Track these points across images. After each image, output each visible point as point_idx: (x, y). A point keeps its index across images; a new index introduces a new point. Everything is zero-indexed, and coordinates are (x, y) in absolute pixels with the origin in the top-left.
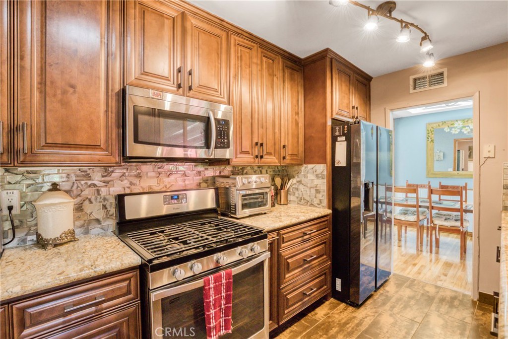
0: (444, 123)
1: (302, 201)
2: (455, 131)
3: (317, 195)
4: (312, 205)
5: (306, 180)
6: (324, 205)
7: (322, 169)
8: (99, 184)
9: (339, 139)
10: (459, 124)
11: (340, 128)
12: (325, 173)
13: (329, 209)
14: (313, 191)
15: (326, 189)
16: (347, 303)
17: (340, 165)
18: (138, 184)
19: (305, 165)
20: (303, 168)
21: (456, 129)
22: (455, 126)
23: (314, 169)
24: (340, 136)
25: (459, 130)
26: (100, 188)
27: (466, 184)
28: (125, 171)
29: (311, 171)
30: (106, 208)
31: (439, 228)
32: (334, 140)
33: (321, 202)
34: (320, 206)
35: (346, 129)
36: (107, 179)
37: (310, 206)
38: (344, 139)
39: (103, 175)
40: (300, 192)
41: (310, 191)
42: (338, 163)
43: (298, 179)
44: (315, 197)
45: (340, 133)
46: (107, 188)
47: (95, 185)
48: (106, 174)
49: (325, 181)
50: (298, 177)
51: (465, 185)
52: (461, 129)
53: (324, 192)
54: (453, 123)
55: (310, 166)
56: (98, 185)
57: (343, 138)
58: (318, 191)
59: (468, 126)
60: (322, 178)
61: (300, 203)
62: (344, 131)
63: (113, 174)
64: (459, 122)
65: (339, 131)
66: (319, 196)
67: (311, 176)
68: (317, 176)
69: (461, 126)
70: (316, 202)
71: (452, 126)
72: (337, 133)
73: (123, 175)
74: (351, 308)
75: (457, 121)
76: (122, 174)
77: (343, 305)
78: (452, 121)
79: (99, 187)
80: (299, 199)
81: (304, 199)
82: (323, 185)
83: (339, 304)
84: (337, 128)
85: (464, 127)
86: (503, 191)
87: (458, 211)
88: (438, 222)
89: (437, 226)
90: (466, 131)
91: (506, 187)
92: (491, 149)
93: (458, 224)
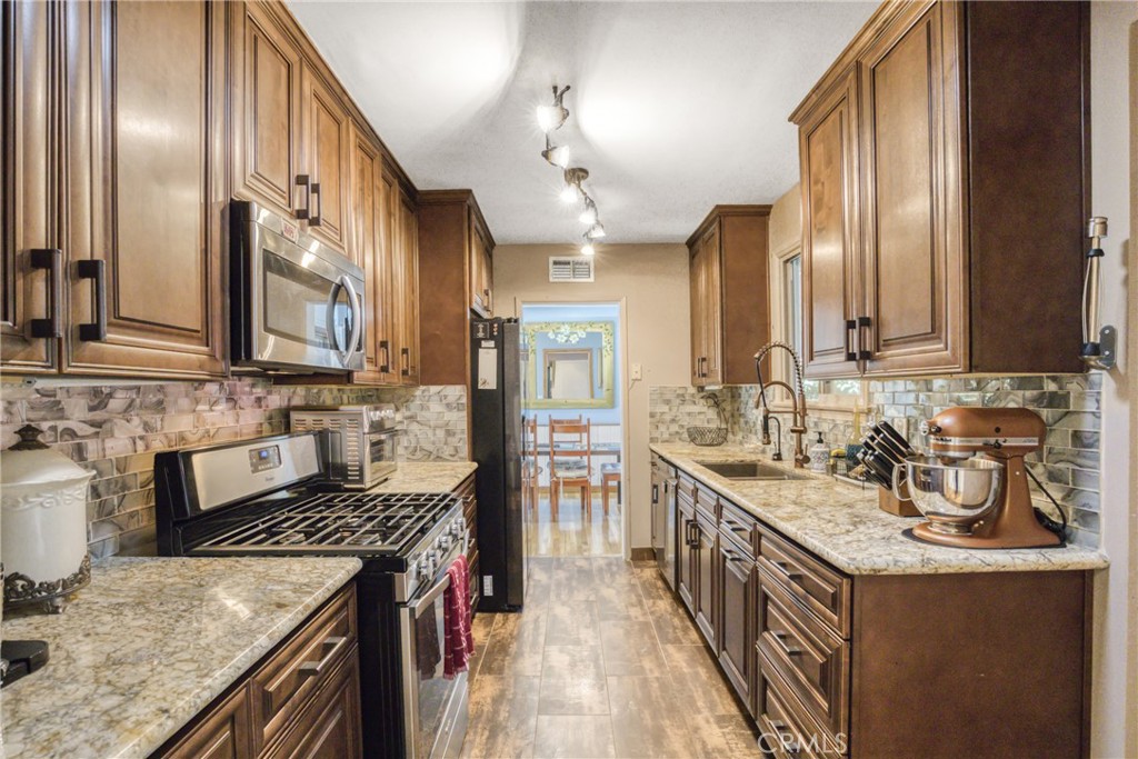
0: (547, 324)
1: (418, 453)
2: (562, 338)
3: (450, 439)
4: (439, 458)
5: (424, 413)
6: (462, 455)
7: (457, 393)
8: (81, 430)
9: (484, 344)
11: (485, 326)
12: (464, 400)
13: (474, 460)
14: (441, 433)
15: (466, 428)
16: (502, 611)
17: (487, 387)
18: (159, 427)
19: (422, 388)
20: (419, 391)
21: (562, 336)
22: (561, 331)
23: (442, 394)
24: (485, 339)
25: (565, 338)
26: (83, 441)
28: (134, 396)
29: (437, 398)
30: (99, 496)
31: (564, 482)
32: (476, 344)
33: (457, 451)
34: (455, 458)
35: (495, 330)
36: (98, 415)
37: (434, 460)
38: (493, 346)
39: (91, 404)
40: (411, 436)
41: (435, 434)
42: (484, 383)
43: (408, 414)
44: (446, 443)
45: (486, 335)
46: (100, 441)
47: (71, 433)
48: (96, 402)
49: (465, 414)
50: (408, 408)
52: (569, 336)
53: (463, 433)
54: (558, 326)
55: (434, 389)
56: (79, 433)
57: (492, 344)
58: (449, 433)
59: (576, 333)
60: (459, 410)
61: (415, 457)
62: (492, 332)
63: (111, 400)
64: (566, 326)
65: (484, 330)
66: (453, 441)
67: (435, 407)
68: (448, 405)
69: (568, 332)
70: (447, 451)
71: (557, 331)
72: (481, 335)
73: (130, 405)
74: (512, 616)
75: (564, 323)
76: (128, 401)
77: (499, 617)
78: (558, 323)
79: (83, 437)
80: (411, 449)
81: (422, 449)
82: (460, 421)
83: (494, 617)
84: (481, 326)
85: (572, 333)
86: (649, 420)
87: (585, 453)
88: (561, 474)
89: (561, 480)
90: (574, 340)
91: (652, 415)
92: (638, 369)
93: (585, 472)
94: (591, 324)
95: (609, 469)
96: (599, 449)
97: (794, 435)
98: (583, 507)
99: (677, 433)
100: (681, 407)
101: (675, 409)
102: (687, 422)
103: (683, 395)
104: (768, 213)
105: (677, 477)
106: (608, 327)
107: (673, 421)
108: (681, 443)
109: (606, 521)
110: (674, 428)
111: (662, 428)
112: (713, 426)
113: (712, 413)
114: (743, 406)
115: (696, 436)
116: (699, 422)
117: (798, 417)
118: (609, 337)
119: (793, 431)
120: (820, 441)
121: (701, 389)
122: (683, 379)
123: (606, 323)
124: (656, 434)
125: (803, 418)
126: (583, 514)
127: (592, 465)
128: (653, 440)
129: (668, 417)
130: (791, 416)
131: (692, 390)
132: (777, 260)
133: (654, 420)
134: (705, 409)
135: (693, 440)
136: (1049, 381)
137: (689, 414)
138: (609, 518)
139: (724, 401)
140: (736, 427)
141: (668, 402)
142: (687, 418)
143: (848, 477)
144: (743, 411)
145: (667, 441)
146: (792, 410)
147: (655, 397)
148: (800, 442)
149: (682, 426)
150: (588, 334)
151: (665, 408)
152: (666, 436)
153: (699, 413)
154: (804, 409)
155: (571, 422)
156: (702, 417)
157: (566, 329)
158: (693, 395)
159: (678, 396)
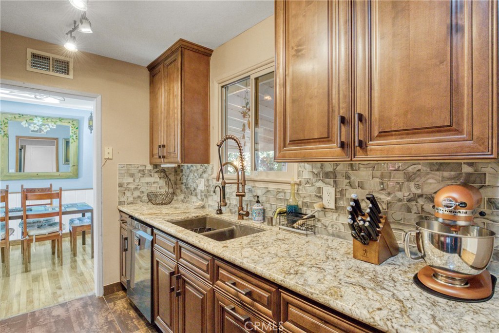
0: (21, 116)
2: (35, 127)
10: (39, 121)
21: (35, 125)
22: (34, 122)
25: (38, 128)
27: (51, 185)
31: (37, 238)
51: (49, 187)
52: (41, 127)
54: (31, 118)
59: (48, 125)
64: (39, 119)
69: (40, 123)
71: (31, 121)
75: (36, 117)
78: (31, 116)
85: (43, 125)
86: (118, 188)
87: (57, 214)
88: (34, 232)
89: (34, 237)
90: (45, 129)
91: (120, 185)
92: (110, 150)
93: (57, 228)
94: (61, 119)
95: (77, 223)
96: (68, 210)
97: (238, 198)
98: (53, 253)
99: (139, 197)
100: (142, 179)
101: (137, 180)
102: (146, 189)
103: (143, 171)
104: (211, 55)
105: (152, 233)
106: (75, 123)
107: (136, 188)
108: (142, 204)
109: (74, 261)
110: (137, 193)
111: (128, 194)
112: (163, 191)
113: (162, 182)
114: (184, 178)
115: (152, 199)
116: (153, 189)
117: (241, 186)
118: (75, 130)
119: (237, 195)
120: (258, 202)
121: (156, 166)
122: (144, 160)
123: (73, 120)
124: (122, 199)
125: (243, 186)
126: (53, 259)
127: (63, 222)
128: (120, 203)
129: (132, 186)
130: (236, 186)
131: (150, 167)
132: (216, 85)
133: (122, 189)
134: (158, 180)
135: (150, 201)
136: (466, 165)
137: (147, 183)
138: (77, 258)
139: (170, 174)
140: (179, 191)
141: (132, 175)
142: (146, 186)
143: (293, 227)
144: (185, 181)
145: (132, 203)
146: (236, 181)
147: (123, 172)
148: (241, 202)
149: (143, 192)
150: (57, 126)
151: (131, 180)
152: (131, 199)
153: (154, 182)
154: (245, 181)
155: (42, 190)
156: (156, 185)
157: (38, 121)
158: (150, 171)
159: (140, 171)
